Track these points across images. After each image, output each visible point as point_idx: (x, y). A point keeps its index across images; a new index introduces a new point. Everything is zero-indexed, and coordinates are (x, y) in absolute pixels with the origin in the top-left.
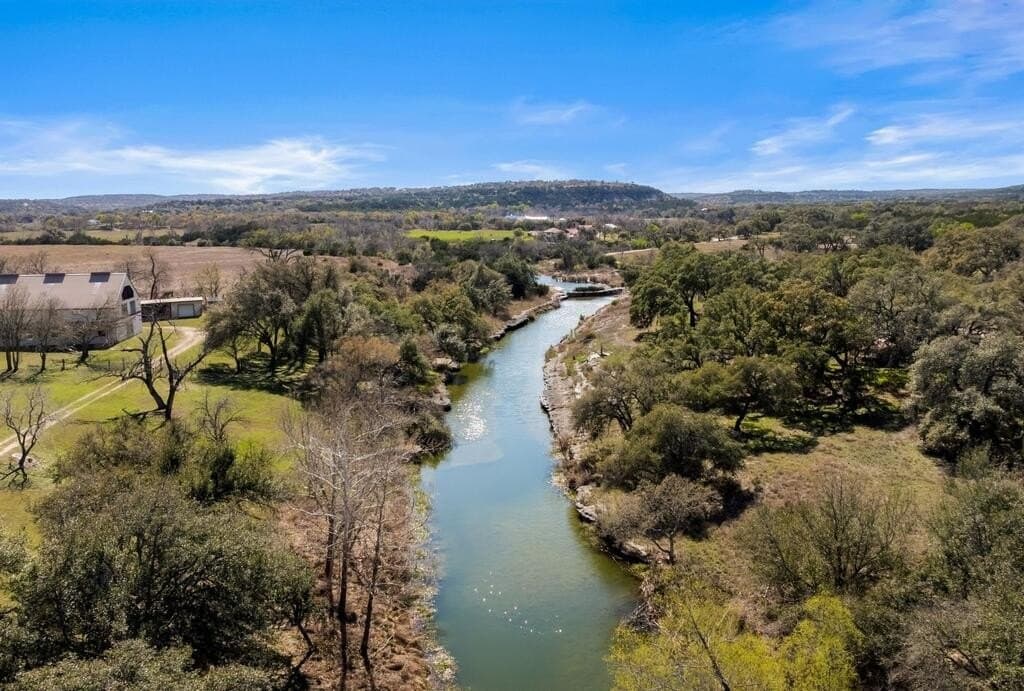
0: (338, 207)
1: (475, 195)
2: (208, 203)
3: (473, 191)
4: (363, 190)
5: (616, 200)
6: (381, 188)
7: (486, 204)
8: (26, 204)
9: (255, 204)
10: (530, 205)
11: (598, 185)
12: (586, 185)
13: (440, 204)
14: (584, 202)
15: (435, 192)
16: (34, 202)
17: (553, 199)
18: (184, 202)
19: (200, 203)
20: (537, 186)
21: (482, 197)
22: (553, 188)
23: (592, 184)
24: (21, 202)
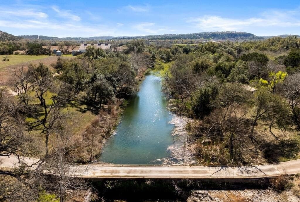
0: (158, 39)
1: (198, 36)
2: (126, 38)
3: (197, 35)
4: (167, 35)
5: (239, 37)
6: (172, 34)
7: (200, 38)
8: (81, 39)
9: (137, 39)
10: (213, 39)
11: (234, 33)
12: (230, 33)
13: (187, 38)
14: (229, 38)
15: (187, 35)
16: (83, 38)
17: (220, 37)
18: (120, 38)
19: (124, 38)
20: (216, 33)
21: (199, 36)
22: (220, 34)
23: (232, 33)
24: (80, 38)
